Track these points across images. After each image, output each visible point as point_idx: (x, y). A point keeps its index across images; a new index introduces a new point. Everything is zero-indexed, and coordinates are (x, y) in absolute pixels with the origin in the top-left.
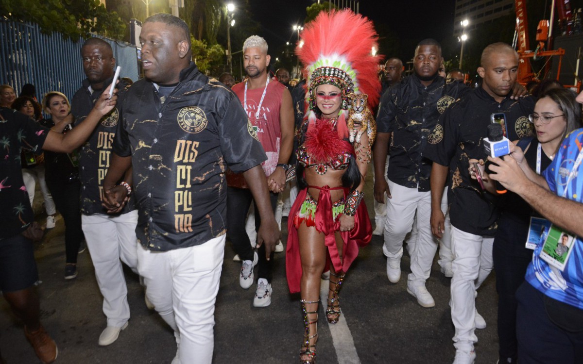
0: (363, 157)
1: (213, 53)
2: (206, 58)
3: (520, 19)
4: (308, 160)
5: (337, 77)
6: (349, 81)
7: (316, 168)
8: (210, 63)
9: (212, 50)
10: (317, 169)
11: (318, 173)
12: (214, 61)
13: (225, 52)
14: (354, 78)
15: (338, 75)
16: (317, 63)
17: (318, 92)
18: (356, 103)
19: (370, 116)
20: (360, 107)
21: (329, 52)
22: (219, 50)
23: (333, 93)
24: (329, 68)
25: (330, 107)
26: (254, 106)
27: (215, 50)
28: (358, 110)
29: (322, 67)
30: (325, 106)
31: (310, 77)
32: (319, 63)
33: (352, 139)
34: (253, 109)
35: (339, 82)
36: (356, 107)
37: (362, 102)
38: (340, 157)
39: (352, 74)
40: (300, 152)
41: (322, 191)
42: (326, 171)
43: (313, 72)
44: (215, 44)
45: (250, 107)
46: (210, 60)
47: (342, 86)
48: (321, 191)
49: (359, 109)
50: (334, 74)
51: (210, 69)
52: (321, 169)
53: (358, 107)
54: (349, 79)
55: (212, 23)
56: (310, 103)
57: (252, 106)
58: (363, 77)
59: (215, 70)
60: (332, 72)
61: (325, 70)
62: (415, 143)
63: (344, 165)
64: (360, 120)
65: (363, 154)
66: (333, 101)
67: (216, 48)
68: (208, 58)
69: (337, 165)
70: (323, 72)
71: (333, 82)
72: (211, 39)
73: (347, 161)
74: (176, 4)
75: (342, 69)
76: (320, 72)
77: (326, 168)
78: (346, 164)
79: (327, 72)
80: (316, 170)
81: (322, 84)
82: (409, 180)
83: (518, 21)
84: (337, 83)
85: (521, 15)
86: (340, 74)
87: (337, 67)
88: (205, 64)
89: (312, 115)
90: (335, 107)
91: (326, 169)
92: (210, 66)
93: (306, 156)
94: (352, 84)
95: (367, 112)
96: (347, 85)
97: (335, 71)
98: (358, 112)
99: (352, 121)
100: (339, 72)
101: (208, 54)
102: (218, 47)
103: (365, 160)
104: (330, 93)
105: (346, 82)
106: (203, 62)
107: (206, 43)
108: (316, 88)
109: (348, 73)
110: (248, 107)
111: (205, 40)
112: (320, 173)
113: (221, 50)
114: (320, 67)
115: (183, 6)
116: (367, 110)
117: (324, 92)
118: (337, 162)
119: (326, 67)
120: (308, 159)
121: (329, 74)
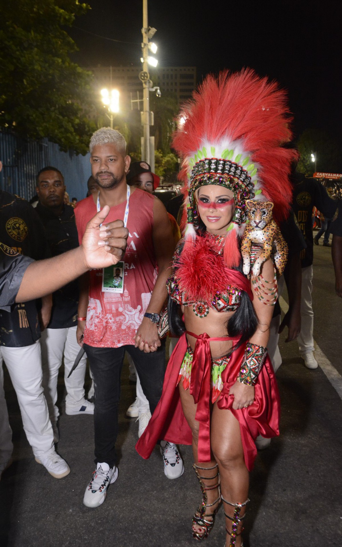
0: (266, 295)
1: (168, 161)
2: (161, 165)
5: (228, 174)
6: (247, 181)
8: (165, 170)
9: (166, 159)
10: (195, 308)
11: (197, 315)
12: (168, 168)
13: (177, 160)
14: (254, 177)
15: (230, 171)
16: (198, 152)
17: (201, 197)
18: (255, 216)
19: (277, 234)
20: (260, 222)
21: (217, 135)
22: (172, 159)
23: (222, 198)
24: (216, 159)
27: (169, 159)
28: (257, 226)
29: (206, 159)
30: (210, 218)
31: (190, 174)
32: (202, 154)
33: (246, 270)
35: (232, 181)
36: (255, 222)
37: (264, 213)
38: (225, 295)
39: (252, 169)
40: (171, 284)
41: (200, 340)
42: (208, 312)
43: (194, 167)
44: (168, 153)
46: (164, 168)
47: (236, 187)
49: (259, 225)
50: (223, 169)
51: (164, 176)
52: (200, 311)
53: (258, 221)
54: (247, 177)
55: (167, 134)
56: (189, 212)
59: (169, 176)
60: (221, 167)
61: (210, 163)
63: (231, 307)
64: (261, 241)
65: (267, 291)
66: (220, 212)
67: (170, 157)
68: (163, 166)
69: (221, 306)
70: (207, 166)
71: (222, 182)
72: (166, 149)
73: (236, 300)
74: (148, 123)
75: (236, 162)
76: (203, 166)
77: (208, 308)
78: (234, 305)
79: (213, 166)
80: (194, 311)
81: (206, 184)
84: (228, 183)
86: (233, 169)
87: (228, 159)
88: (161, 172)
89: (190, 231)
90: (224, 220)
91: (207, 310)
92: (164, 173)
93: (179, 290)
94: (250, 184)
95: (272, 230)
96: (243, 186)
97: (224, 165)
98: (257, 228)
99: (249, 242)
100: (231, 166)
101: (163, 162)
102: (172, 156)
103: (268, 301)
104: (217, 197)
105: (243, 182)
106: (158, 169)
107: (162, 152)
108: (197, 191)
109: (245, 168)
111: (160, 150)
112: (199, 315)
113: (175, 159)
114: (203, 158)
115: (153, 124)
116: (274, 225)
117: (208, 197)
119: (212, 159)
120: (180, 294)
121: (216, 169)
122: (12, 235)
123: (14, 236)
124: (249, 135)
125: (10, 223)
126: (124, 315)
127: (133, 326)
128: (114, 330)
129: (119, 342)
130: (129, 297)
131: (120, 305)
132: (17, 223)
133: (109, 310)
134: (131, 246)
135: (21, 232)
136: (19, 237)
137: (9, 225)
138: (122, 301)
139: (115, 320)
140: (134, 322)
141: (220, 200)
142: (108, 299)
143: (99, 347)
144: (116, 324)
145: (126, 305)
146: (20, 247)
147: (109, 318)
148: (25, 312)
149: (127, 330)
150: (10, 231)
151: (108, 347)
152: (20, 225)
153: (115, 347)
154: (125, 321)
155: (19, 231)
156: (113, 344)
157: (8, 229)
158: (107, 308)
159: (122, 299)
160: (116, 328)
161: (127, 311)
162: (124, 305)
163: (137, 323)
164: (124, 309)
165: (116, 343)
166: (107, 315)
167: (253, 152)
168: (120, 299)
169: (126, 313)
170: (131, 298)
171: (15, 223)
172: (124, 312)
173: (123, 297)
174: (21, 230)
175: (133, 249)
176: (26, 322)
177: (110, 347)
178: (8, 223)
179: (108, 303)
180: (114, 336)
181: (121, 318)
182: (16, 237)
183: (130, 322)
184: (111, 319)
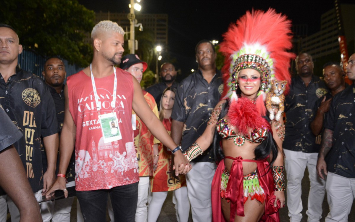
1: (147, 76)
3: (344, 55)
4: (228, 132)
5: (258, 63)
6: (268, 68)
7: (235, 139)
11: (236, 144)
14: (271, 66)
15: (259, 61)
17: (240, 75)
18: (278, 87)
20: (281, 90)
21: (252, 41)
24: (252, 55)
25: (251, 89)
26: (107, 95)
28: (279, 93)
29: (245, 55)
30: (246, 87)
33: (272, 117)
34: (107, 99)
35: (260, 67)
36: (278, 90)
37: (283, 86)
38: (260, 130)
39: (270, 62)
40: (221, 125)
41: (236, 161)
42: (244, 143)
45: (103, 97)
46: (145, 81)
47: (262, 70)
48: (234, 162)
50: (256, 60)
54: (268, 66)
55: (147, 58)
57: (105, 96)
58: (278, 67)
60: (254, 59)
61: (248, 56)
62: (300, 119)
64: (278, 103)
66: (254, 84)
67: (149, 73)
69: (256, 137)
70: (246, 58)
71: (255, 67)
73: (265, 135)
74: (133, 48)
75: (263, 57)
76: (244, 58)
77: (244, 140)
79: (250, 58)
80: (235, 142)
81: (245, 68)
82: (296, 146)
83: (342, 56)
84: (258, 68)
85: (344, 52)
86: (261, 60)
87: (258, 55)
89: (234, 95)
90: (255, 89)
93: (227, 128)
97: (256, 57)
100: (259, 59)
103: (282, 138)
109: (267, 61)
110: (100, 97)
112: (238, 145)
113: (152, 74)
114: (243, 54)
117: (247, 76)
118: (256, 134)
119: (249, 54)
120: (228, 130)
121: (252, 60)
122: (26, 101)
123: (28, 102)
124: (269, 43)
125: (25, 92)
126: (113, 161)
127: (119, 170)
128: (106, 174)
129: (110, 184)
130: (118, 144)
131: (110, 152)
132: (31, 93)
133: (102, 157)
134: (121, 105)
135: (34, 100)
136: (33, 104)
137: (25, 93)
138: (112, 148)
139: (107, 164)
140: (121, 166)
141: (253, 77)
142: (102, 148)
143: (95, 189)
144: (108, 168)
145: (115, 152)
146: (32, 111)
147: (101, 164)
148: (32, 165)
149: (114, 174)
150: (25, 98)
151: (102, 189)
152: (34, 94)
153: (107, 188)
154: (113, 166)
155: (33, 98)
156: (105, 186)
157: (24, 96)
158: (100, 155)
159: (113, 146)
160: (107, 171)
161: (116, 157)
162: (114, 152)
163: (123, 166)
164: (114, 155)
165: (107, 185)
166: (100, 161)
167: (272, 52)
168: (111, 147)
169: (115, 159)
170: (119, 145)
171: (30, 92)
172: (113, 158)
173: (114, 145)
174: (35, 98)
175: (122, 108)
176: (32, 174)
177: (103, 189)
178: (24, 92)
179: (101, 151)
180: (106, 179)
181: (111, 163)
182: (30, 103)
183: (118, 167)
184: (103, 164)
